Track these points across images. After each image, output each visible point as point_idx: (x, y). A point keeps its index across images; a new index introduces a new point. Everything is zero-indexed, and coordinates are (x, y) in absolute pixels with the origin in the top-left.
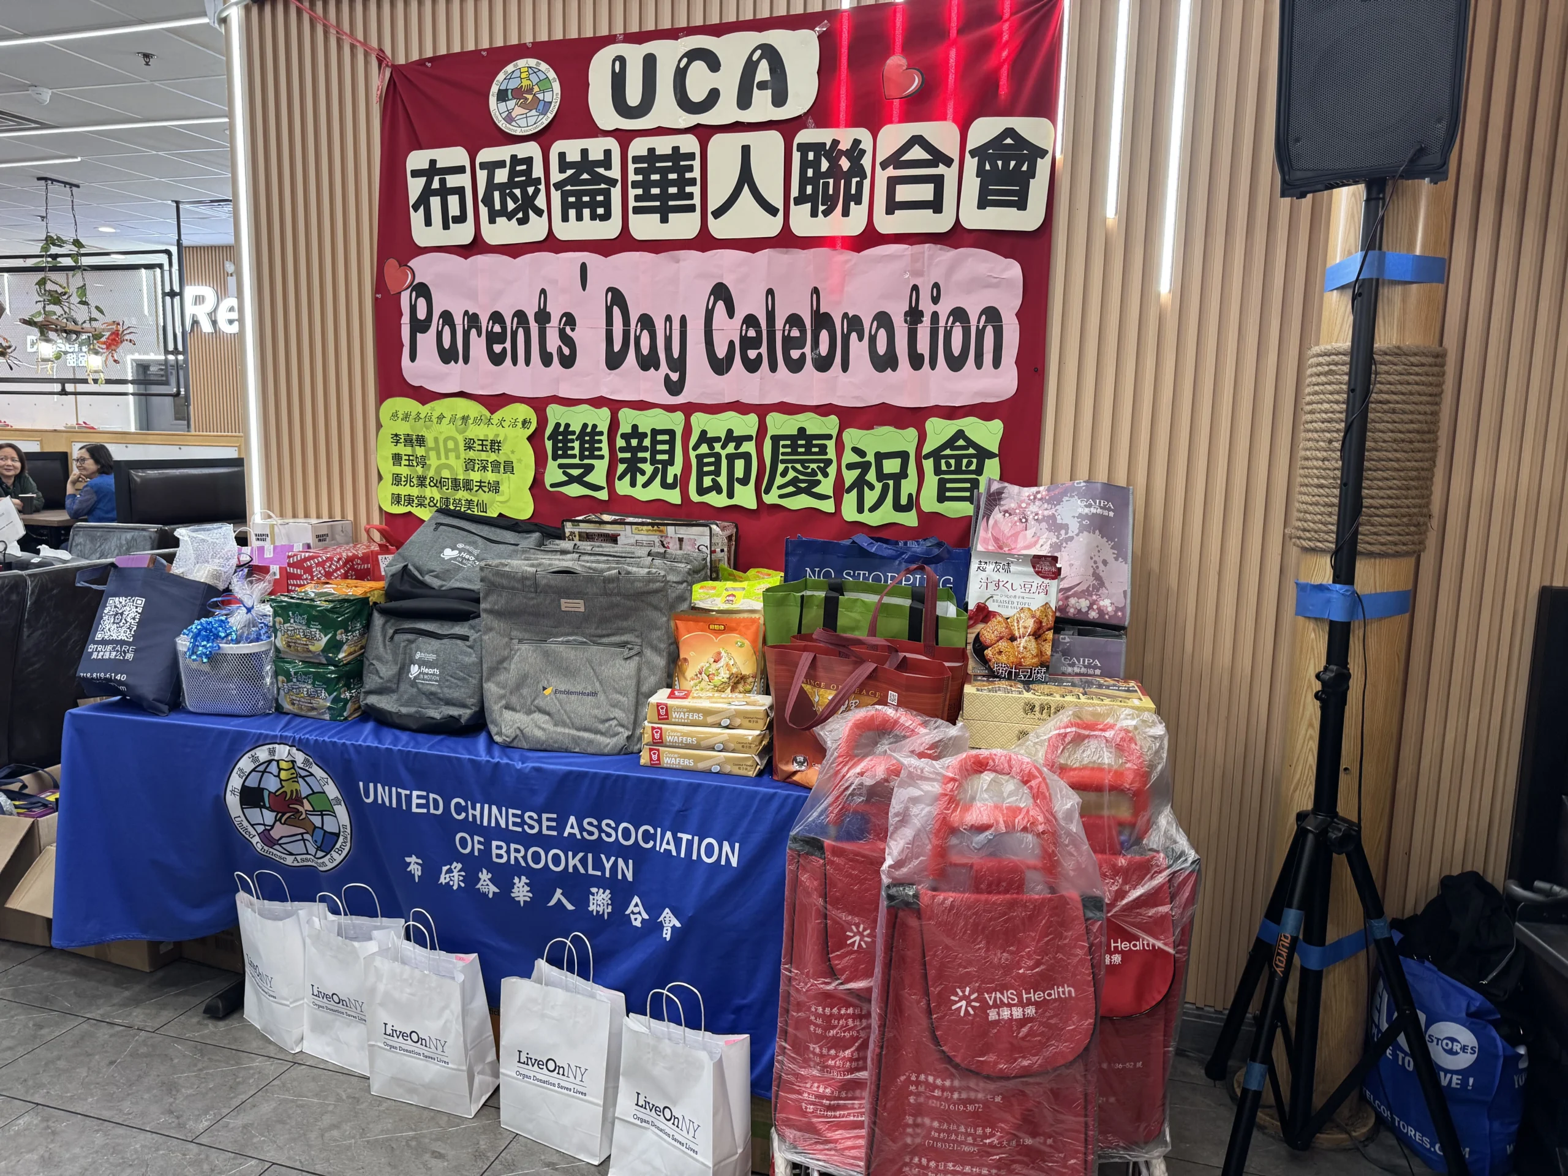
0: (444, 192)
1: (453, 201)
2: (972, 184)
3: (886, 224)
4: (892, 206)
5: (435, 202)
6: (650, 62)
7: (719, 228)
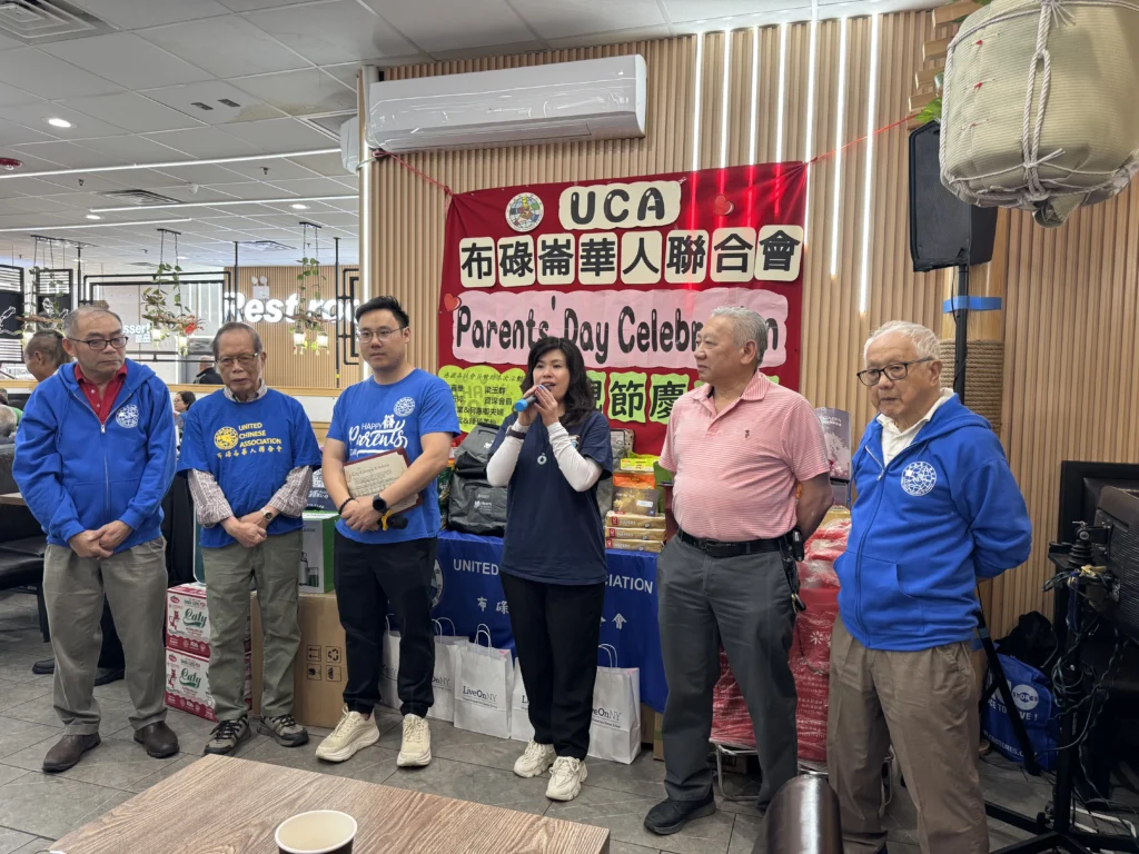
0: (479, 260)
1: (485, 265)
2: (761, 258)
3: (716, 277)
4: (720, 268)
5: (475, 265)
6: (592, 196)
7: (626, 279)
